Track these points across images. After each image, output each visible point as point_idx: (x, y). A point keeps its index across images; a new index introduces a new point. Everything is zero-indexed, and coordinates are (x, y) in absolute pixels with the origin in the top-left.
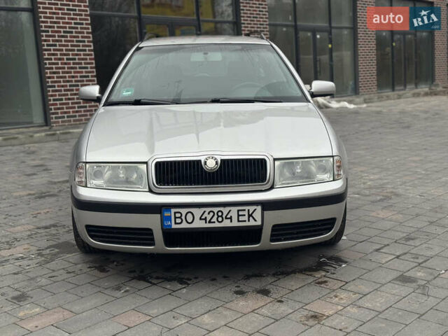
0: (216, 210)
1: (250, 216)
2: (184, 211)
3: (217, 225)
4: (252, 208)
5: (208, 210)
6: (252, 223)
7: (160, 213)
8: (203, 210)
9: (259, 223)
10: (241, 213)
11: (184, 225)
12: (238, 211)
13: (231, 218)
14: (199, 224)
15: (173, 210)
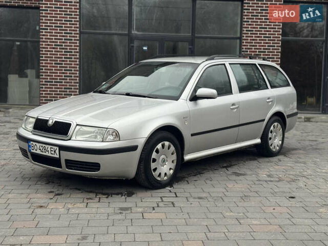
0: (44, 145)
1: (55, 152)
2: (34, 143)
3: (44, 154)
4: (55, 148)
5: (41, 145)
6: (55, 156)
7: (28, 143)
8: (40, 144)
9: (58, 156)
10: (52, 149)
11: (34, 151)
12: (51, 148)
13: (48, 151)
14: (38, 152)
15: (31, 143)
